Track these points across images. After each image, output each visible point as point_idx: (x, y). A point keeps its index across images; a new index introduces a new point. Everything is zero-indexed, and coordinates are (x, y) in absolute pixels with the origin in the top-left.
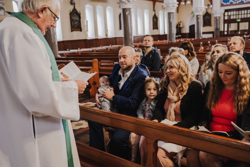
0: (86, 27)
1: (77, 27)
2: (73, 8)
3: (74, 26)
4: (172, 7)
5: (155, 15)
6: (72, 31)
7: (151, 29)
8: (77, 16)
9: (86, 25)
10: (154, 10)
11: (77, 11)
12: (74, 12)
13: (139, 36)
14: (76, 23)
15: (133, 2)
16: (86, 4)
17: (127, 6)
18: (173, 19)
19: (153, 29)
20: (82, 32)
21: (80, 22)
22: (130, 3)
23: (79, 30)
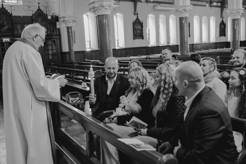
0: (148, 35)
1: (139, 35)
2: (136, 18)
3: (136, 34)
4: (237, 14)
5: (223, 21)
6: (134, 39)
7: (217, 36)
8: (140, 25)
9: (148, 33)
10: (222, 17)
11: (140, 21)
12: (137, 21)
13: (203, 43)
14: (139, 31)
15: (189, 11)
16: (149, 14)
17: (184, 15)
18: (237, 26)
19: (220, 36)
20: (143, 40)
21: (142, 30)
22: (186, 12)
23: (141, 38)
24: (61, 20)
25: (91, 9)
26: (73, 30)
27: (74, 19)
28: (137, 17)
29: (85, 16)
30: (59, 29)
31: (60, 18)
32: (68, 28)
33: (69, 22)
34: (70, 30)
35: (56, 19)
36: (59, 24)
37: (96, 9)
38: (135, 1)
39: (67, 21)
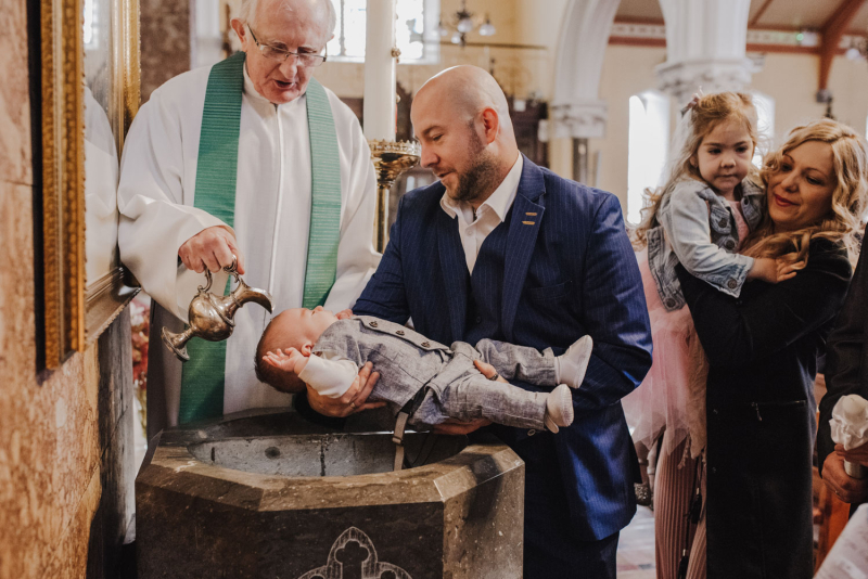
24: (555, 115)
25: (667, 86)
26: (593, 148)
27: (598, 112)
28: (829, 110)
29: (634, 101)
30: (545, 146)
31: (555, 108)
32: (576, 142)
33: (582, 122)
34: (582, 149)
35: (540, 111)
36: (549, 128)
37: (683, 87)
38: (825, 52)
39: (574, 119)
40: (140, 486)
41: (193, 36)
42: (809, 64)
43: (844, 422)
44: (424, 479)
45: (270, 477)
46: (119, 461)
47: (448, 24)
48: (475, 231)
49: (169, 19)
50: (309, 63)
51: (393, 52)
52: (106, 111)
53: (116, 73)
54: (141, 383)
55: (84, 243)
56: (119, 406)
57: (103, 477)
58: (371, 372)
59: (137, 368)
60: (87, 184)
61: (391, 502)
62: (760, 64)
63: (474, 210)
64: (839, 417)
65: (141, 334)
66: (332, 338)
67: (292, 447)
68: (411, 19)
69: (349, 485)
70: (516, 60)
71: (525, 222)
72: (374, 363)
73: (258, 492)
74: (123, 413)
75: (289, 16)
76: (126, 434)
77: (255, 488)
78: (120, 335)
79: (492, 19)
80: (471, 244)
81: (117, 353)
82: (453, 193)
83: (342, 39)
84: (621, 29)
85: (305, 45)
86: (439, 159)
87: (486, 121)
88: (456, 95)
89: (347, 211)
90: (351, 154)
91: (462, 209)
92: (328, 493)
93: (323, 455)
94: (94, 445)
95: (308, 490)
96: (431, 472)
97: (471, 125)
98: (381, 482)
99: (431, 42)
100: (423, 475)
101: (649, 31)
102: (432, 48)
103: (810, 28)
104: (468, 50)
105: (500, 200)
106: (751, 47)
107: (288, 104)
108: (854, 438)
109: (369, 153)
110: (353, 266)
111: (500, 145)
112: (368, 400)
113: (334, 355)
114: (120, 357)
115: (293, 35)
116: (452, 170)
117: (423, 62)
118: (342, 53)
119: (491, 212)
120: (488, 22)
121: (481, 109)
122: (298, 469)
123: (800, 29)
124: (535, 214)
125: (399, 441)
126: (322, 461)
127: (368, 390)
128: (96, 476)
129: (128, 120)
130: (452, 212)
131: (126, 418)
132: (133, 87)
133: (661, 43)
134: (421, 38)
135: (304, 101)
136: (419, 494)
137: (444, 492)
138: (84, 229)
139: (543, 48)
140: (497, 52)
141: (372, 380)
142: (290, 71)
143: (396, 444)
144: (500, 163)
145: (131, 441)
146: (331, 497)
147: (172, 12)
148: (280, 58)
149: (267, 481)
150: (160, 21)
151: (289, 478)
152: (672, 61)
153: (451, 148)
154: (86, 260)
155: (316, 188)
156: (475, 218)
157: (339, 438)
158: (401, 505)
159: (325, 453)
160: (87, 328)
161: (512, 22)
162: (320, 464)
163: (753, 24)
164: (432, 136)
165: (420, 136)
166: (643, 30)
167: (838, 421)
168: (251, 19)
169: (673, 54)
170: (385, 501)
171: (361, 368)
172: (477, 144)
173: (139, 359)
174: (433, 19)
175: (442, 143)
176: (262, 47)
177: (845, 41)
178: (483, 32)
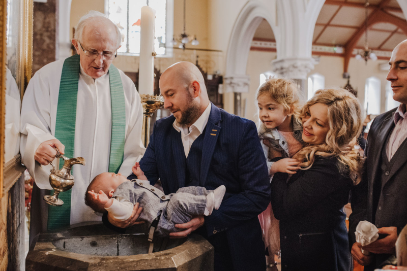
11: (352, 88)
16: (370, 77)
24: (226, 82)
25: (277, 70)
26: (243, 97)
27: (246, 81)
28: (348, 82)
30: (222, 96)
31: (226, 79)
32: (236, 94)
33: (238, 85)
34: (238, 98)
35: (219, 80)
36: (223, 88)
37: (284, 70)
38: (346, 56)
39: (235, 84)
40: (28, 262)
41: (57, 42)
42: (340, 61)
43: (362, 234)
44: (167, 257)
45: (93, 256)
46: (17, 248)
47: (177, 39)
48: (189, 138)
49: (46, 34)
50: (108, 58)
51: (153, 54)
52: (16, 79)
53: (21, 61)
54: (28, 208)
55: (4, 145)
56: (18, 221)
57: (9, 256)
58: (139, 207)
59: (27, 201)
60: (6, 116)
61: (151, 268)
62: (318, 61)
63: (188, 128)
64: (359, 232)
65: (29, 185)
66: (122, 190)
67: (103, 241)
68: (160, 36)
69: (131, 260)
70: (208, 56)
71: (212, 134)
72: (140, 203)
73: (87, 264)
74: (20, 224)
75: (98, 37)
76: (21, 234)
77: (85, 262)
78: (19, 186)
79: (197, 38)
80: (187, 144)
81: (18, 195)
82: (179, 120)
83: (127, 45)
84: (256, 44)
85: (106, 50)
86: (173, 105)
87: (194, 87)
88: (180, 75)
89: (129, 127)
90: (131, 100)
91: (183, 127)
92: (121, 264)
93: (118, 245)
94: (5, 241)
95: (111, 263)
96: (170, 253)
97: (187, 89)
98: (147, 258)
99: (169, 47)
100: (166, 254)
101: (269, 45)
102: (170, 50)
103: (340, 45)
104: (186, 51)
105: (200, 124)
106: (314, 53)
107: (100, 78)
108: (366, 241)
109: (140, 100)
110: (132, 154)
111: (201, 98)
112: (137, 220)
113: (123, 198)
114: (19, 197)
115: (100, 45)
116: (178, 110)
117: (165, 56)
118: (128, 51)
119: (196, 129)
120: (196, 39)
121: (192, 82)
122: (106, 251)
123: (335, 45)
124: (216, 130)
125: (151, 240)
126: (118, 248)
127: (137, 216)
128: (6, 257)
129: (26, 84)
130: (179, 129)
131: (21, 227)
132: (28, 68)
133: (274, 50)
134: (165, 45)
135: (108, 76)
136: (164, 264)
137: (176, 263)
138: (4, 138)
139: (221, 51)
140: (199, 53)
141: (139, 211)
142: (99, 62)
143: (150, 242)
144: (201, 106)
145: (23, 238)
146: (122, 266)
147: (47, 31)
148: (95, 56)
149: (92, 258)
150: (41, 35)
151: (102, 257)
152: (279, 58)
153: (178, 100)
154: (4, 153)
155: (114, 117)
156: (189, 132)
157: (126, 236)
158: (156, 269)
159: (119, 244)
160: (5, 186)
161: (207, 39)
162: (116, 249)
163: (315, 43)
164: (169, 94)
165: (163, 94)
166: (266, 44)
167: (359, 233)
168: (80, 39)
169: (280, 55)
170: (149, 268)
171: (134, 206)
172: (190, 97)
173: (28, 197)
174: (171, 37)
175: (174, 97)
176: (86, 51)
177: (355, 51)
178: (194, 43)
